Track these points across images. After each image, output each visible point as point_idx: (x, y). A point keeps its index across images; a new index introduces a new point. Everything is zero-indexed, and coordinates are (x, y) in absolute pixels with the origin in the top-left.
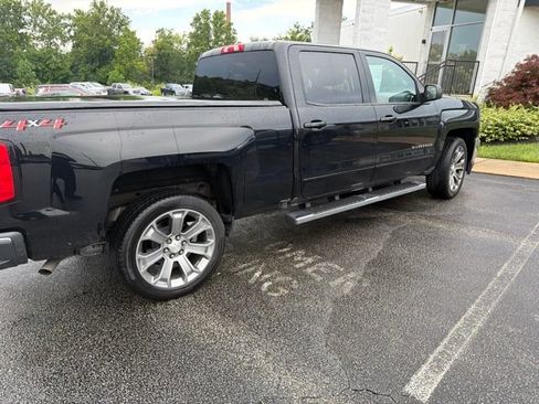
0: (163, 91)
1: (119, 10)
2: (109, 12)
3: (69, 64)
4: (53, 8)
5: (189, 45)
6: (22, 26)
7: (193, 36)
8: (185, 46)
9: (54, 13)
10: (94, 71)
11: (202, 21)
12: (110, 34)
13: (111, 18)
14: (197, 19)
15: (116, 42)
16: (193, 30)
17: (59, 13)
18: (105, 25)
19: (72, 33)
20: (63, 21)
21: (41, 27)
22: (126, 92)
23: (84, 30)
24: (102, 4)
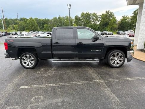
0: (117, 33)
1: (112, 12)
2: (109, 13)
3: (98, 27)
4: (97, 14)
5: (131, 19)
6: (90, 19)
7: (133, 17)
8: (130, 20)
9: (97, 15)
10: (103, 28)
11: (137, 12)
12: (109, 19)
13: (110, 15)
14: (135, 12)
15: (110, 20)
16: (133, 15)
17: (98, 15)
18: (108, 16)
19: (100, 19)
20: (99, 17)
21: (94, 19)
22: (106, 33)
23: (103, 18)
24: (108, 12)
